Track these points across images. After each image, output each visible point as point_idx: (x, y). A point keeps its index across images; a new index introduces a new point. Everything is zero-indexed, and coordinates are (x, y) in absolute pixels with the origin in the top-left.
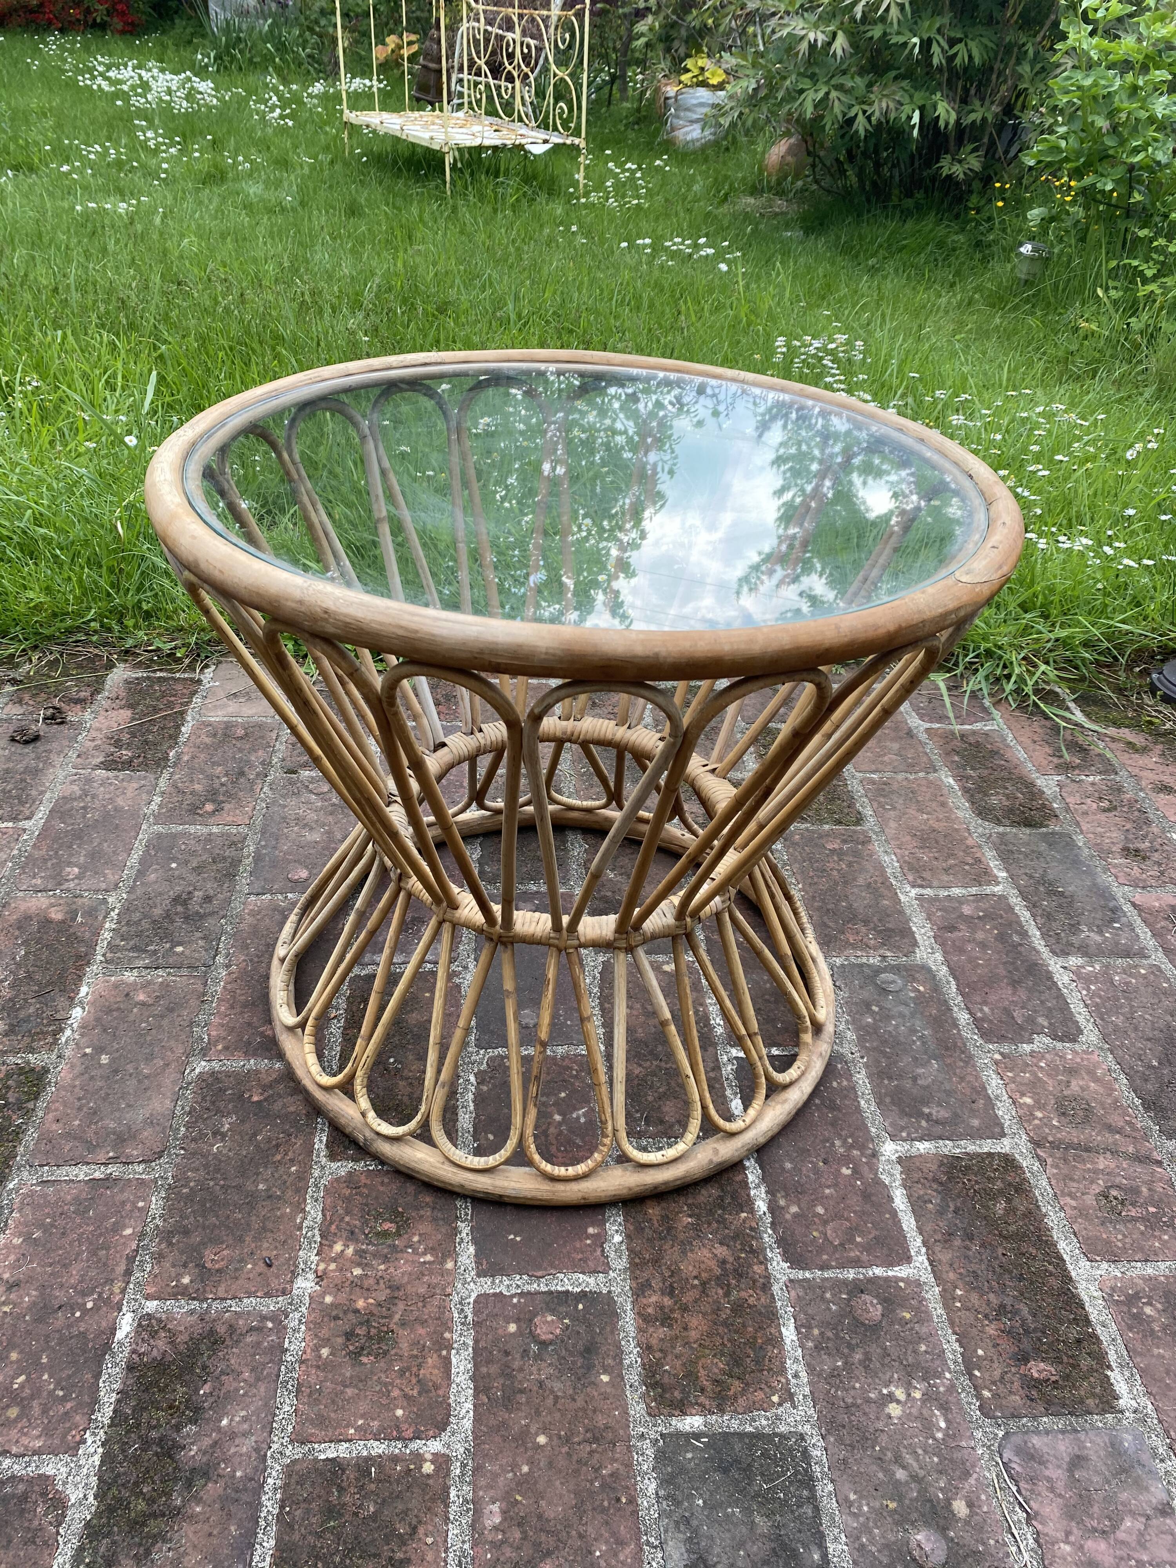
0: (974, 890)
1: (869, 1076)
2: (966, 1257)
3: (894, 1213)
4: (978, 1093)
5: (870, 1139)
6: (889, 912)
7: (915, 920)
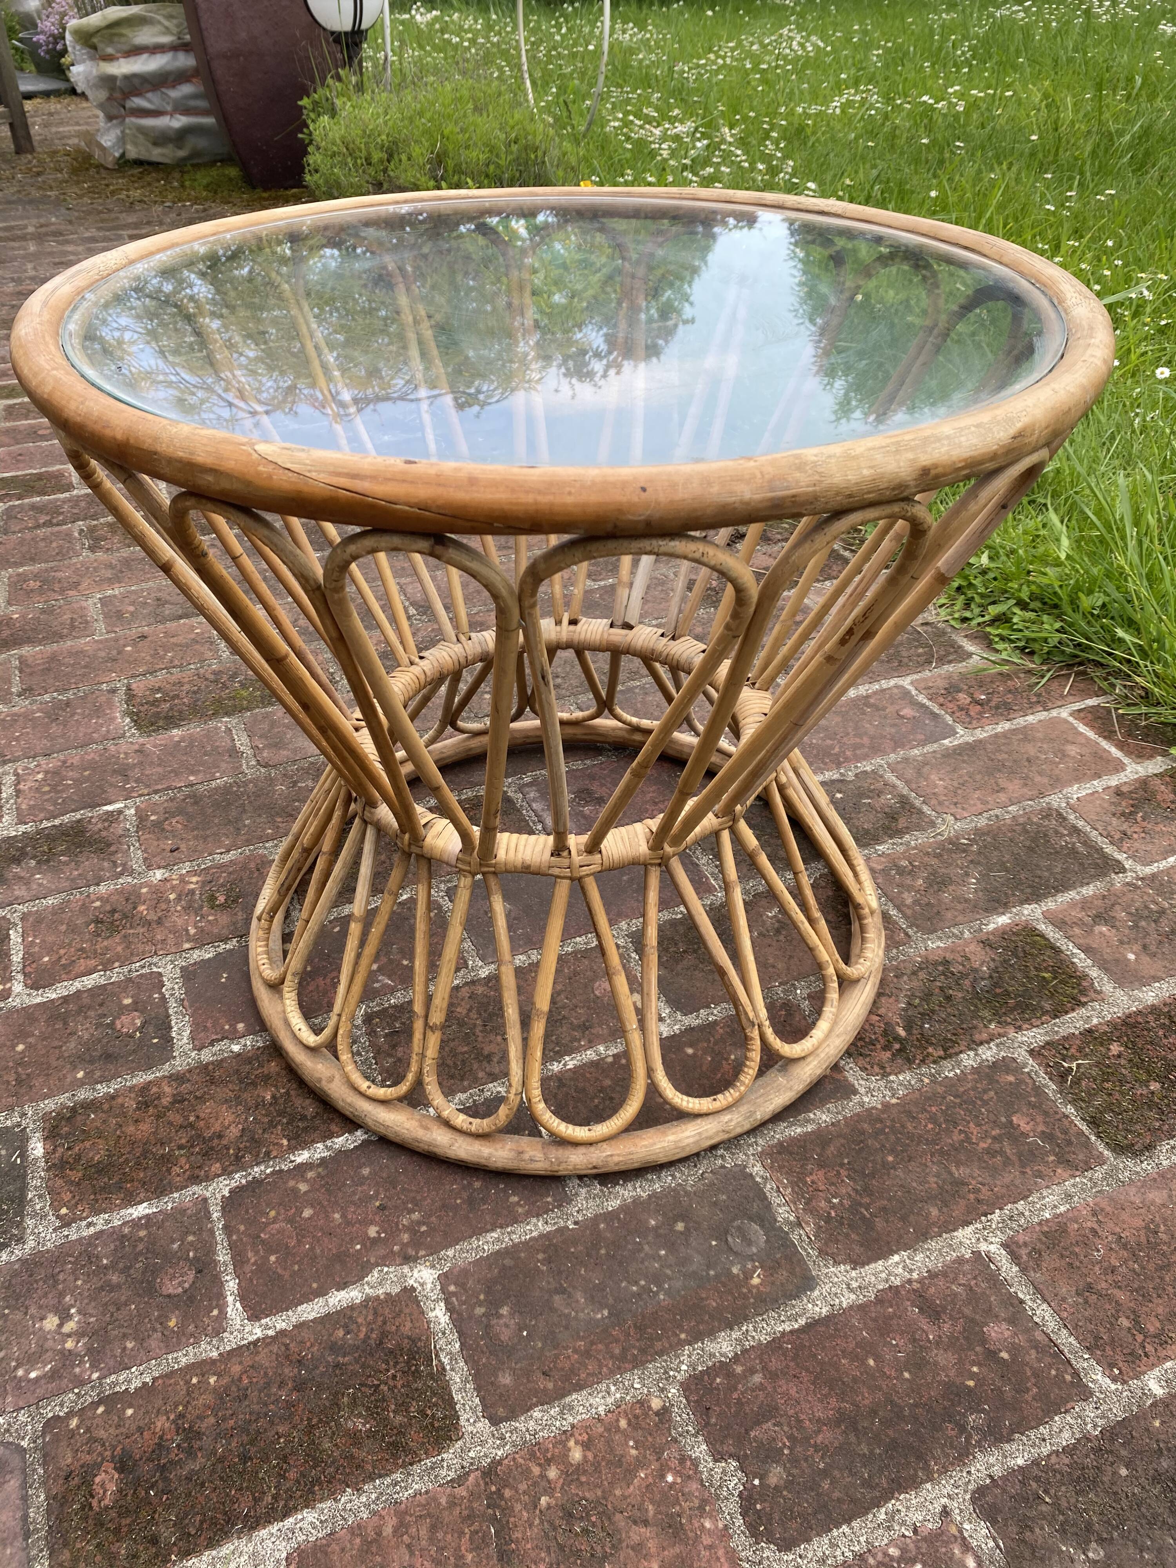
0: (1066, 1340)
1: (542, 1236)
2: (268, 1385)
3: (322, 1292)
4: (566, 1378)
5: (433, 1250)
6: (912, 1218)
7: (919, 1257)
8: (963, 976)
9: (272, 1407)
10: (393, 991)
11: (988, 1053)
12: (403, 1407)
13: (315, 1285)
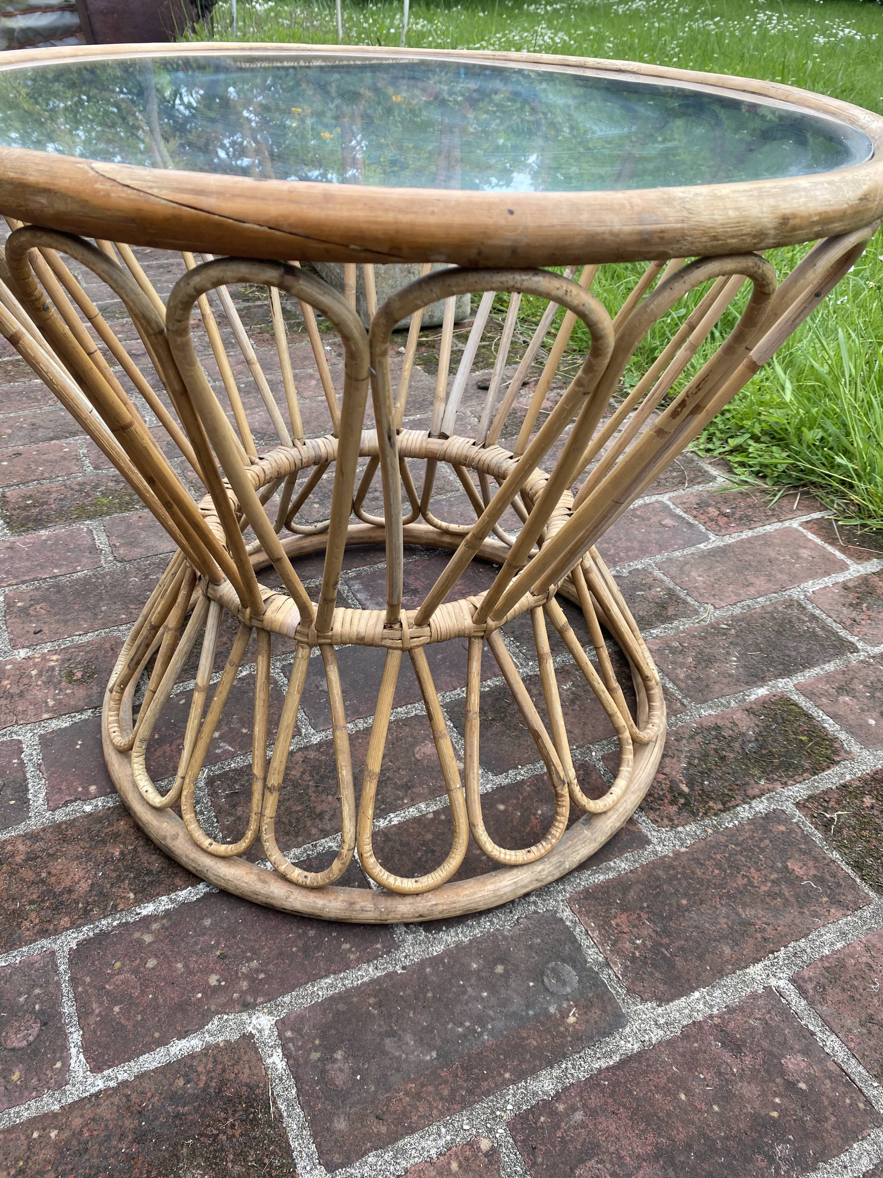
1: (372, 981)
2: (108, 1138)
3: (163, 1042)
4: (399, 1122)
5: (271, 997)
6: (708, 957)
7: (717, 993)
8: (734, 739)
9: (112, 1160)
10: (233, 756)
11: (761, 806)
12: (241, 1156)
13: (157, 1035)
